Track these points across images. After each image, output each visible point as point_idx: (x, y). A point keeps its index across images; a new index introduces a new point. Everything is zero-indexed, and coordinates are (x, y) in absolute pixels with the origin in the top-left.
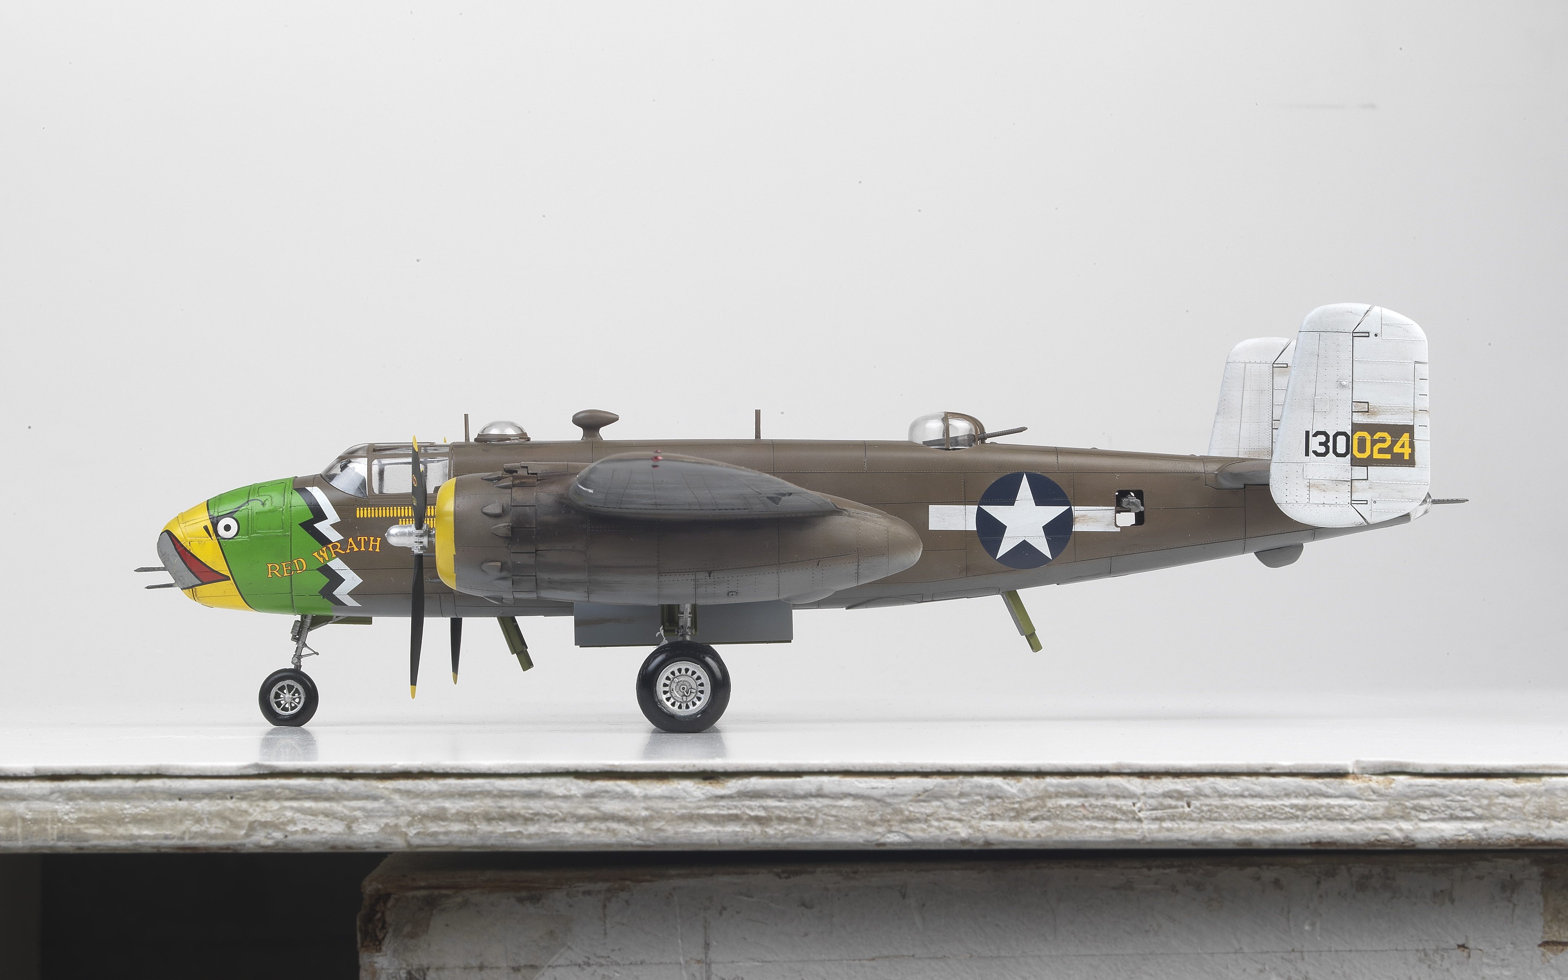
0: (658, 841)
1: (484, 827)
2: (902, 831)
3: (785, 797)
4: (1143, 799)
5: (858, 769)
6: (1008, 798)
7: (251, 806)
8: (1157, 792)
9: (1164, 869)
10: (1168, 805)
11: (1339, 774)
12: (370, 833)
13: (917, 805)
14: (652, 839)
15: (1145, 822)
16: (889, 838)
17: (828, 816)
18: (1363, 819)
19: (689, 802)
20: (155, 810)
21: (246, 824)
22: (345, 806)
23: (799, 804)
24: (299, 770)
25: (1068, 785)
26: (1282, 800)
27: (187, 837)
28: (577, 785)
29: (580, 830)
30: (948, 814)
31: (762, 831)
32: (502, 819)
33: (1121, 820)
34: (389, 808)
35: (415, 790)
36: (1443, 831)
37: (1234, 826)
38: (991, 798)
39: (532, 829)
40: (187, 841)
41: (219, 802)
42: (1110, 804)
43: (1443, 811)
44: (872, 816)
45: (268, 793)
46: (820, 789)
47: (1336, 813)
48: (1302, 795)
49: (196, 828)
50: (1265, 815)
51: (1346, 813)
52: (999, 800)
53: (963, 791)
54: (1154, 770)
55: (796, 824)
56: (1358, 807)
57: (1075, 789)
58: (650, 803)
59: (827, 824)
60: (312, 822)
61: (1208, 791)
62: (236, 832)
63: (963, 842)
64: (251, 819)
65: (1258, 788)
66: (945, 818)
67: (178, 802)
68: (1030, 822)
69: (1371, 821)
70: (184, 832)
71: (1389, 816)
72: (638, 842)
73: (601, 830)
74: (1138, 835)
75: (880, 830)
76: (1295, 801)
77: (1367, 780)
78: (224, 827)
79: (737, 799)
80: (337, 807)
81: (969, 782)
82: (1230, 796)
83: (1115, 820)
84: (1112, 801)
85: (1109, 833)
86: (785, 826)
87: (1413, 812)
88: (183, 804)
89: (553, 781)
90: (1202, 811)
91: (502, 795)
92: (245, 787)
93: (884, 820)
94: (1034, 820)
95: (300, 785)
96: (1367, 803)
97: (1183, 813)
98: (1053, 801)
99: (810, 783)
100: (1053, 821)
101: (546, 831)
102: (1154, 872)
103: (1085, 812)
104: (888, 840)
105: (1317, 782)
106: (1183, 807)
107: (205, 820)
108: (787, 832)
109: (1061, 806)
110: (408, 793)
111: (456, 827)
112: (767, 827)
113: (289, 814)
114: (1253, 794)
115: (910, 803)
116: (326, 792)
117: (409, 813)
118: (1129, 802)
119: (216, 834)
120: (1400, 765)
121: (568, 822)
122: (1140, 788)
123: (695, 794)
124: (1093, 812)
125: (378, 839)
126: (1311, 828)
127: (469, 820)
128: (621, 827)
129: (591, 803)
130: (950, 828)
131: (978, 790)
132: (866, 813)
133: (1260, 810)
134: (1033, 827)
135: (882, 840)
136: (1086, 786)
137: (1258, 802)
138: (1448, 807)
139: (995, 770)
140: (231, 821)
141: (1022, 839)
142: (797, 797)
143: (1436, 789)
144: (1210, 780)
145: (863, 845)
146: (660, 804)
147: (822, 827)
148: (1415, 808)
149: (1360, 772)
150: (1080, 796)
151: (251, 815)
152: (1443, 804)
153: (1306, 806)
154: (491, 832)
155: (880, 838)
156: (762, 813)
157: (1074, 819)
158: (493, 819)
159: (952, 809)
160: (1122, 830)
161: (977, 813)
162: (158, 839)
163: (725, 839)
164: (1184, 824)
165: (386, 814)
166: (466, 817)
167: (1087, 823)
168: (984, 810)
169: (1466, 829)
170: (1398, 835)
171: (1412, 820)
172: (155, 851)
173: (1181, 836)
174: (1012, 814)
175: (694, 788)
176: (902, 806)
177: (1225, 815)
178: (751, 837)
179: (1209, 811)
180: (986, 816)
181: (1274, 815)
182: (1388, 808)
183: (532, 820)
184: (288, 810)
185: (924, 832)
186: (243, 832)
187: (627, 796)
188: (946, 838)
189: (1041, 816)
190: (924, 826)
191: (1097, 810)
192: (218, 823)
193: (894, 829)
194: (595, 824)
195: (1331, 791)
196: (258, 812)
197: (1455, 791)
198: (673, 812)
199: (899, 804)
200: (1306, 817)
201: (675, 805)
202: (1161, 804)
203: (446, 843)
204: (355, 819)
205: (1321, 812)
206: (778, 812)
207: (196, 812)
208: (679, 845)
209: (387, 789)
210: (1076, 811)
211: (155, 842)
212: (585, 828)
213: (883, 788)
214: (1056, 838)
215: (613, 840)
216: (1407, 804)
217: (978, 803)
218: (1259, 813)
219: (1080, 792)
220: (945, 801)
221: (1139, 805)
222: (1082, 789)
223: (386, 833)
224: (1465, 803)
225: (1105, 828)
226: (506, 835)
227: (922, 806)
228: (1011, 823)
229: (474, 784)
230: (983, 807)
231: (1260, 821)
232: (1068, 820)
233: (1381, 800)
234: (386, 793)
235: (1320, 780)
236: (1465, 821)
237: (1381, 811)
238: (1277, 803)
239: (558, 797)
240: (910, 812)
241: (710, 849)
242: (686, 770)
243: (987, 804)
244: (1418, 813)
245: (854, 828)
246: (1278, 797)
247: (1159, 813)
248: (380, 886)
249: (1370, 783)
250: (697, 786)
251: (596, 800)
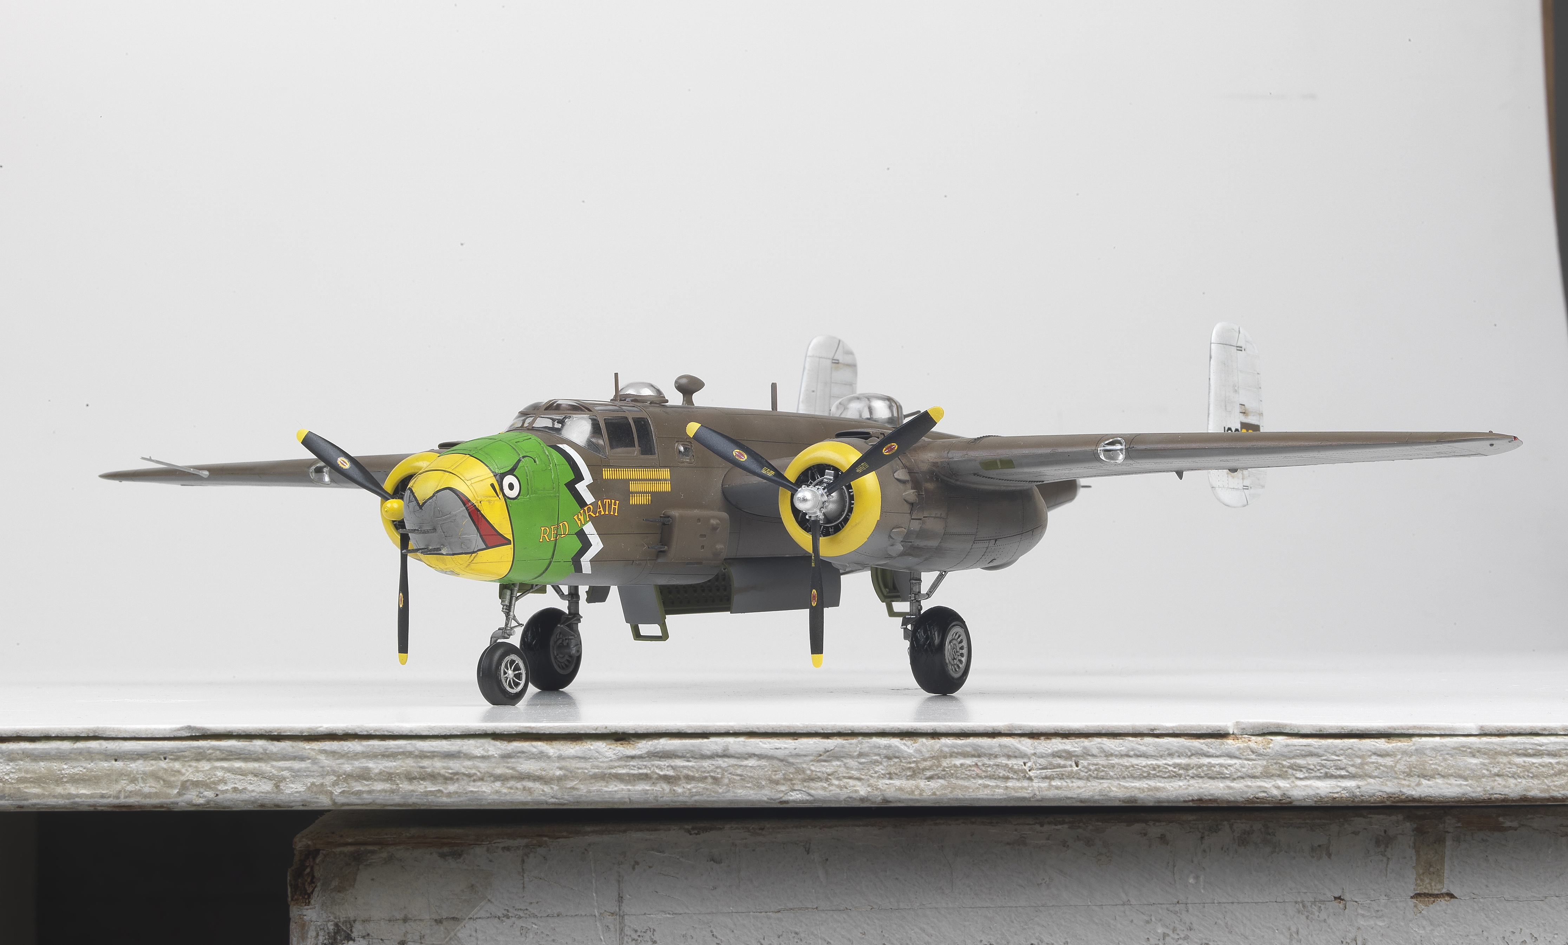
0: (571, 799)
1: (405, 786)
2: (804, 790)
3: (692, 757)
4: (1034, 758)
5: (762, 730)
6: (905, 758)
7: (183, 766)
8: (1046, 752)
9: (1056, 825)
10: (1057, 764)
11: (1220, 735)
12: (297, 792)
13: (819, 764)
14: (566, 797)
15: (1036, 780)
16: (791, 796)
17: (734, 775)
18: (1243, 778)
19: (601, 762)
20: (92, 771)
21: (179, 784)
22: (273, 766)
23: (706, 764)
24: (229, 732)
25: (962, 746)
26: (1165, 759)
27: (122, 796)
28: (495, 746)
29: (497, 789)
30: (848, 773)
31: (670, 789)
32: (423, 779)
33: (1013, 778)
34: (315, 768)
35: (340, 751)
36: (1318, 788)
37: (1120, 785)
38: (889, 758)
39: (452, 788)
40: (122, 800)
41: (153, 762)
42: (1002, 763)
43: (1319, 770)
44: (775, 775)
45: (200, 753)
46: (726, 749)
47: (1216, 771)
48: (1185, 754)
49: (131, 788)
50: (1149, 774)
51: (1226, 771)
52: (896, 760)
53: (862, 751)
54: (1044, 731)
55: (703, 783)
56: (1237, 766)
57: (968, 749)
58: (562, 763)
59: (733, 783)
60: (242, 781)
61: (1095, 751)
62: (169, 791)
63: (862, 800)
64: (183, 778)
65: (1143, 748)
66: (844, 777)
67: (114, 762)
68: (926, 781)
69: (1250, 779)
70: (120, 791)
71: (1267, 775)
72: (553, 800)
73: (517, 789)
74: (1029, 793)
75: (783, 788)
76: (1178, 761)
77: (1247, 740)
78: (158, 786)
79: (647, 759)
80: (265, 767)
81: (868, 742)
82: (1116, 756)
83: (1007, 778)
84: (1004, 761)
85: (1001, 791)
86: (692, 785)
87: (1290, 771)
88: (119, 765)
89: (472, 742)
90: (1090, 770)
91: (423, 755)
92: (178, 749)
93: (786, 779)
94: (930, 778)
95: (230, 747)
96: (1246, 762)
97: (1072, 772)
98: (948, 761)
99: (716, 744)
100: (947, 779)
101: (465, 789)
102: (1046, 828)
103: (978, 771)
104: (791, 798)
105: (1200, 742)
106: (1071, 766)
107: (140, 780)
108: (694, 790)
109: (955, 766)
110: (333, 754)
111: (379, 786)
112: (675, 787)
113: (220, 774)
114: (1139, 753)
115: (812, 763)
116: (255, 752)
117: (334, 772)
118: (1021, 762)
119: (150, 793)
120: (1278, 726)
121: (487, 781)
122: (1031, 748)
123: (607, 754)
124: (986, 771)
125: (305, 797)
126: (1193, 786)
127: (391, 780)
128: (537, 786)
129: (508, 763)
130: (850, 787)
131: (876, 751)
132: (770, 773)
133: (1144, 769)
134: (929, 785)
135: (785, 798)
136: (979, 746)
137: (1143, 762)
138: (1323, 766)
139: (893, 731)
140: (164, 781)
141: (918, 797)
142: (704, 757)
143: (1311, 749)
144: (1098, 740)
145: (767, 802)
146: (574, 764)
147: (727, 785)
148: (1291, 767)
149: (1240, 733)
150: (973, 756)
151: (184, 774)
152: (1318, 763)
153: (1189, 765)
154: (413, 791)
155: (783, 796)
156: (671, 773)
157: (968, 778)
158: (415, 778)
159: (852, 769)
160: (1014, 789)
161: (876, 772)
162: (95, 798)
163: (636, 797)
164: (1073, 782)
165: (312, 774)
166: (389, 777)
167: (980, 782)
168: (882, 770)
169: (1340, 787)
170: (1275, 792)
171: (1289, 778)
172: (92, 809)
173: (1069, 794)
174: (909, 773)
175: (606, 749)
176: (804, 766)
177: (1112, 774)
178: (660, 796)
179: (1096, 770)
180: (884, 775)
181: (1158, 774)
182: (1266, 767)
183: (451, 779)
184: (218, 770)
185: (825, 791)
186: (176, 791)
187: (542, 756)
188: (846, 796)
189: (936, 775)
190: (825, 785)
191: (989, 769)
192: (152, 782)
193: (796, 787)
194: (511, 783)
195: (1212, 751)
196: (190, 772)
197: (1330, 751)
198: (586, 771)
199: (801, 763)
200: (1188, 776)
201: (588, 765)
202: (1051, 764)
203: (370, 801)
204: (284, 779)
205: (1203, 771)
206: (685, 771)
207: (131, 772)
208: (591, 803)
209: (313, 750)
210: (969, 770)
211: (92, 801)
212: (501, 787)
213: (786, 748)
214: (951, 796)
215: (529, 798)
216: (1284, 763)
217: (876, 762)
218: (1144, 772)
219: (973, 752)
220: (845, 761)
221: (1029, 764)
222: (975, 750)
223: (312, 792)
224: (1339, 762)
225: (997, 787)
226: (427, 793)
227: (823, 766)
228: (908, 781)
229: (396, 745)
230: (881, 767)
231: (1145, 780)
232: (962, 778)
233: (1259, 759)
234: (313, 753)
235: (1202, 741)
236: (1339, 779)
237: (1260, 769)
238: (1161, 762)
239: (477, 757)
240: (812, 771)
241: (622, 807)
242: (598, 732)
243: (885, 764)
244: (1294, 772)
245: (758, 787)
246: (1161, 756)
247: (1048, 772)
248: (310, 843)
249: (1249, 743)
250: (608, 747)
251: (513, 760)
